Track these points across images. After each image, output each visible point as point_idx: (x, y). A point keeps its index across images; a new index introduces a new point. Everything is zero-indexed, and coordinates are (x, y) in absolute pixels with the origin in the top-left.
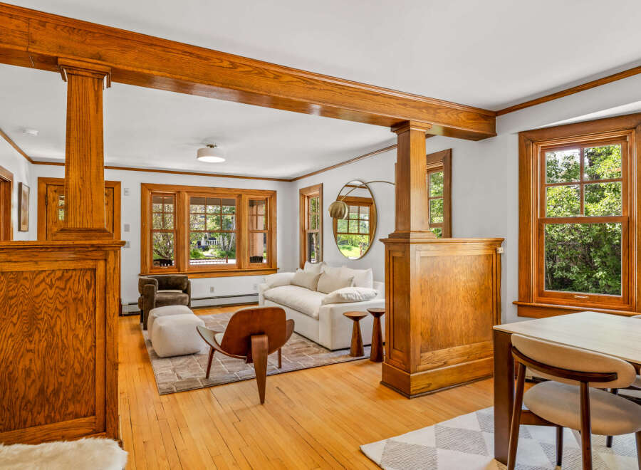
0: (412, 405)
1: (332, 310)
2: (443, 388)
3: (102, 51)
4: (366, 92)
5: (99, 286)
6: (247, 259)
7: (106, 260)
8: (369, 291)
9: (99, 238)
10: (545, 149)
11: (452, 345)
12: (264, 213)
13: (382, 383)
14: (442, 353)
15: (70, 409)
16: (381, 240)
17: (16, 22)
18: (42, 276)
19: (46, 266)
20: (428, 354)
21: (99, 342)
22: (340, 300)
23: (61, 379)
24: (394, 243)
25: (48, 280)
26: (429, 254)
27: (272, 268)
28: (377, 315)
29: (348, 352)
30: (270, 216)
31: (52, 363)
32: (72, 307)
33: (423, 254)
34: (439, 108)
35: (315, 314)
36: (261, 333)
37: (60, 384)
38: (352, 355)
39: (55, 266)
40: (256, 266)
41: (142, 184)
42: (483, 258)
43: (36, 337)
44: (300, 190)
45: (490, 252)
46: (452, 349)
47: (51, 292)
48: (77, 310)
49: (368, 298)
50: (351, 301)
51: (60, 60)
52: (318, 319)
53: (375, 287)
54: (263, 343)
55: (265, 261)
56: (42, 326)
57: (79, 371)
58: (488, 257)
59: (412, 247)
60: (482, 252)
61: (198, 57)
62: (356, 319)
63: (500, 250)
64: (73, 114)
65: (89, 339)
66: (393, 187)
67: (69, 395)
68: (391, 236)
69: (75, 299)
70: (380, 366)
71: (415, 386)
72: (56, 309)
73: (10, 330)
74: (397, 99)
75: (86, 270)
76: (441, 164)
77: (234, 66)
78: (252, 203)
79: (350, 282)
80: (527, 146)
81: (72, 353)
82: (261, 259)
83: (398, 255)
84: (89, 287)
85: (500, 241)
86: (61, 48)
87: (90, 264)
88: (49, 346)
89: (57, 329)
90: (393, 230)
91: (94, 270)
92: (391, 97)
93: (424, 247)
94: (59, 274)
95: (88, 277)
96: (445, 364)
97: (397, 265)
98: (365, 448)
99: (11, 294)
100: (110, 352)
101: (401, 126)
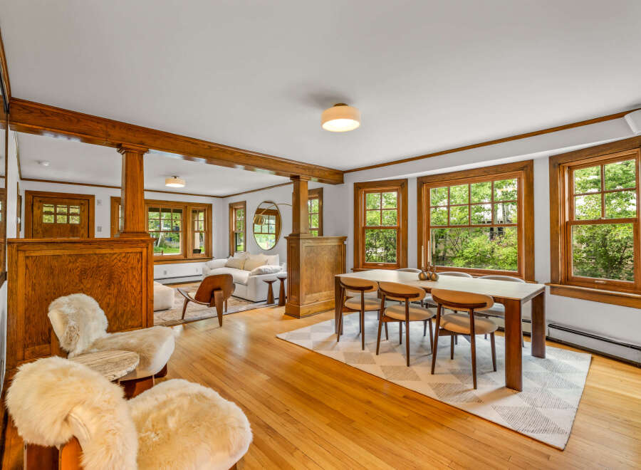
0: (301, 321)
1: (256, 278)
2: (316, 313)
3: (144, 140)
4: (279, 161)
5: (144, 261)
6: (191, 251)
7: (147, 248)
8: (278, 267)
9: (143, 237)
10: (366, 192)
11: (321, 291)
12: (202, 219)
13: (286, 314)
14: (316, 295)
15: (129, 324)
16: (285, 238)
17: (100, 125)
18: (116, 255)
19: (117, 251)
20: (308, 296)
21: (144, 289)
22: (260, 273)
23: (125, 308)
24: (292, 239)
25: (118, 258)
26: (309, 245)
27: (209, 256)
28: (282, 280)
29: (265, 303)
30: (208, 221)
31: (120, 300)
32: (130, 272)
33: (306, 244)
34: (315, 169)
35: (245, 282)
36: (219, 289)
37: (124, 311)
38: (268, 304)
39: (121, 251)
40: (197, 256)
41: (112, 197)
42: (336, 247)
43: (112, 287)
44: (230, 204)
45: (340, 244)
46: (321, 293)
47: (120, 264)
48: (133, 273)
49: (277, 271)
50: (267, 273)
51: (123, 145)
52: (246, 285)
53: (281, 264)
54: (221, 294)
55: (203, 252)
56: (116, 281)
57: (134, 304)
58: (339, 246)
59: (301, 241)
60: (336, 244)
61: (193, 143)
62: (270, 283)
63: (345, 243)
64: (128, 172)
65: (139, 288)
66: (291, 208)
67: (129, 316)
68: (290, 235)
69: (132, 268)
70: (284, 307)
71: (302, 312)
72: (122, 273)
73: (100, 283)
74: (293, 164)
75: (136, 253)
76: (317, 195)
77: (211, 147)
78: (195, 212)
79: (266, 263)
80: (358, 190)
81: (130, 295)
82: (200, 251)
83: (293, 245)
84: (138, 261)
85: (345, 238)
86: (123, 139)
87: (139, 250)
88: (119, 292)
89: (123, 283)
90: (291, 232)
91: (141, 253)
92: (290, 164)
93: (307, 241)
94: (124, 255)
95: (138, 256)
96: (317, 301)
97: (293, 251)
98: (279, 336)
99: (100, 265)
100: (149, 294)
101: (295, 178)
